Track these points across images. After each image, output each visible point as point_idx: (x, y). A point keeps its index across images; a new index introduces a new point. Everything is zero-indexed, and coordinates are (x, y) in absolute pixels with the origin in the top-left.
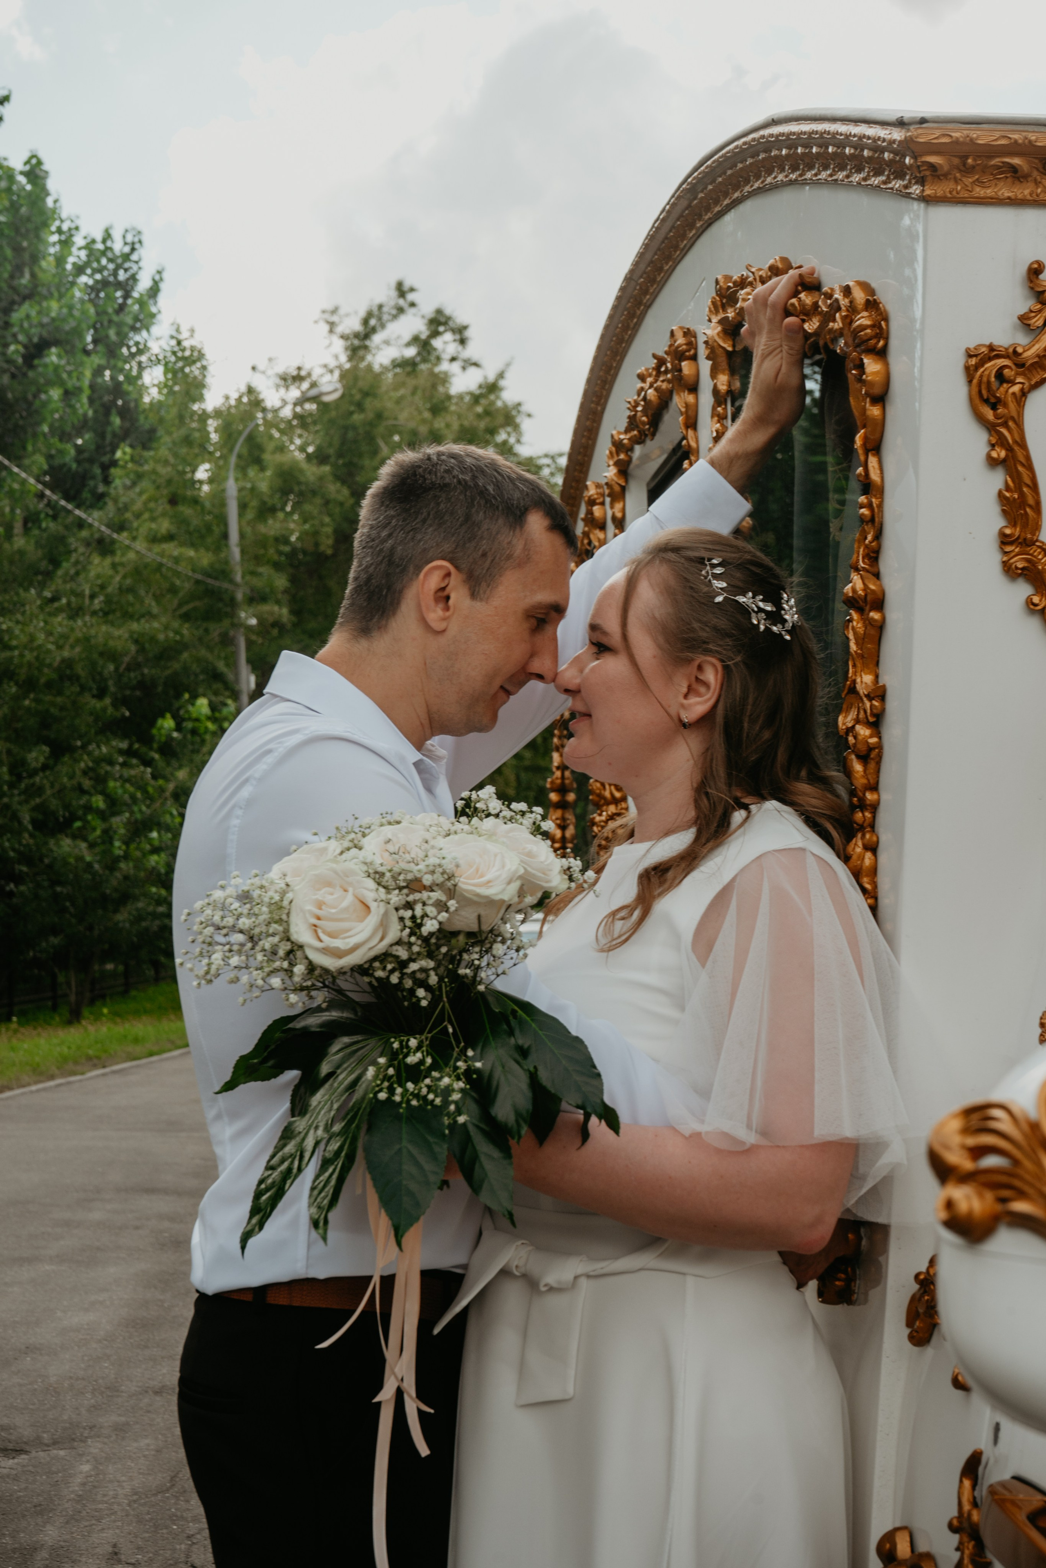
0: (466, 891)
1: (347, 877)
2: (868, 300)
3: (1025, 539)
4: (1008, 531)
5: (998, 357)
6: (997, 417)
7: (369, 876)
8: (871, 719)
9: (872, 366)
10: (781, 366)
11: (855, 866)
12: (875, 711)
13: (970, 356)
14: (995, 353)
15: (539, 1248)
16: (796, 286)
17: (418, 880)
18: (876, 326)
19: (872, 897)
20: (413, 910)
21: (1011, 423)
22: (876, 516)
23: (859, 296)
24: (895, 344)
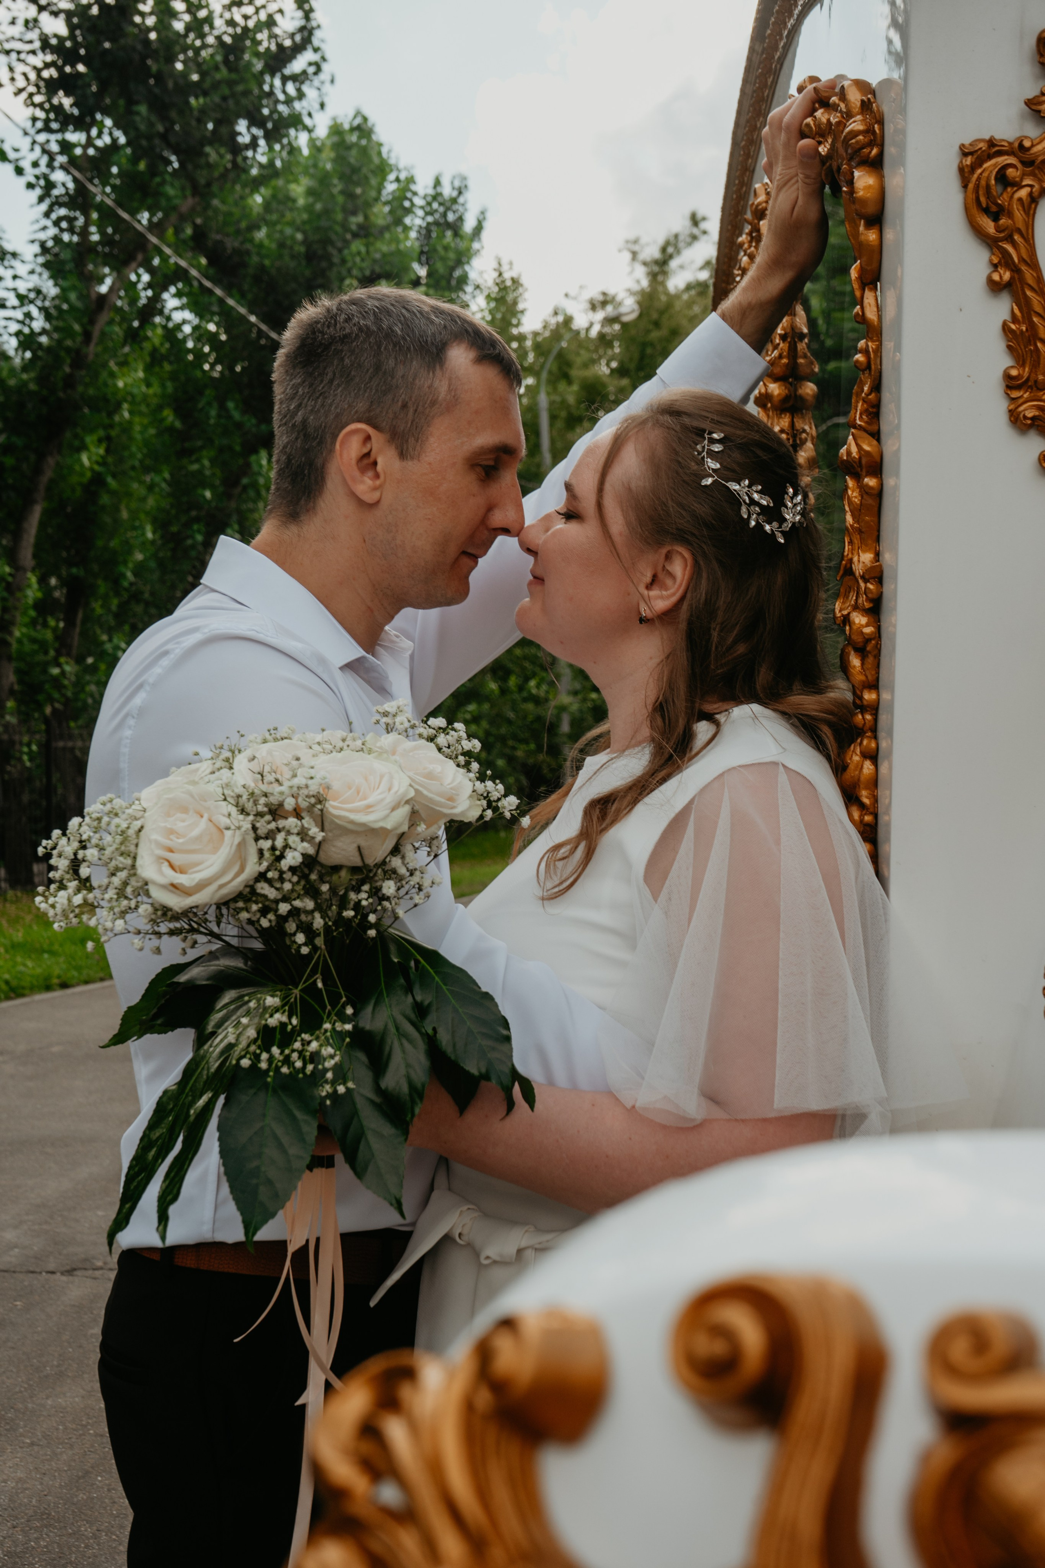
0: (338, 817)
1: (205, 801)
2: (862, 101)
3: (1036, 382)
4: (1014, 372)
5: (1000, 153)
6: (998, 229)
7: (225, 800)
8: (867, 605)
9: (863, 180)
10: (797, 198)
11: (852, 777)
12: (870, 595)
13: (965, 154)
14: (997, 148)
15: (486, 1215)
16: (814, 103)
17: (281, 805)
18: (869, 131)
19: (871, 813)
20: (274, 840)
21: (1016, 237)
22: (872, 363)
23: (855, 97)
24: (890, 150)
